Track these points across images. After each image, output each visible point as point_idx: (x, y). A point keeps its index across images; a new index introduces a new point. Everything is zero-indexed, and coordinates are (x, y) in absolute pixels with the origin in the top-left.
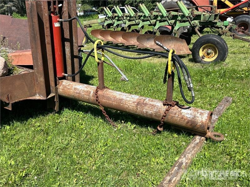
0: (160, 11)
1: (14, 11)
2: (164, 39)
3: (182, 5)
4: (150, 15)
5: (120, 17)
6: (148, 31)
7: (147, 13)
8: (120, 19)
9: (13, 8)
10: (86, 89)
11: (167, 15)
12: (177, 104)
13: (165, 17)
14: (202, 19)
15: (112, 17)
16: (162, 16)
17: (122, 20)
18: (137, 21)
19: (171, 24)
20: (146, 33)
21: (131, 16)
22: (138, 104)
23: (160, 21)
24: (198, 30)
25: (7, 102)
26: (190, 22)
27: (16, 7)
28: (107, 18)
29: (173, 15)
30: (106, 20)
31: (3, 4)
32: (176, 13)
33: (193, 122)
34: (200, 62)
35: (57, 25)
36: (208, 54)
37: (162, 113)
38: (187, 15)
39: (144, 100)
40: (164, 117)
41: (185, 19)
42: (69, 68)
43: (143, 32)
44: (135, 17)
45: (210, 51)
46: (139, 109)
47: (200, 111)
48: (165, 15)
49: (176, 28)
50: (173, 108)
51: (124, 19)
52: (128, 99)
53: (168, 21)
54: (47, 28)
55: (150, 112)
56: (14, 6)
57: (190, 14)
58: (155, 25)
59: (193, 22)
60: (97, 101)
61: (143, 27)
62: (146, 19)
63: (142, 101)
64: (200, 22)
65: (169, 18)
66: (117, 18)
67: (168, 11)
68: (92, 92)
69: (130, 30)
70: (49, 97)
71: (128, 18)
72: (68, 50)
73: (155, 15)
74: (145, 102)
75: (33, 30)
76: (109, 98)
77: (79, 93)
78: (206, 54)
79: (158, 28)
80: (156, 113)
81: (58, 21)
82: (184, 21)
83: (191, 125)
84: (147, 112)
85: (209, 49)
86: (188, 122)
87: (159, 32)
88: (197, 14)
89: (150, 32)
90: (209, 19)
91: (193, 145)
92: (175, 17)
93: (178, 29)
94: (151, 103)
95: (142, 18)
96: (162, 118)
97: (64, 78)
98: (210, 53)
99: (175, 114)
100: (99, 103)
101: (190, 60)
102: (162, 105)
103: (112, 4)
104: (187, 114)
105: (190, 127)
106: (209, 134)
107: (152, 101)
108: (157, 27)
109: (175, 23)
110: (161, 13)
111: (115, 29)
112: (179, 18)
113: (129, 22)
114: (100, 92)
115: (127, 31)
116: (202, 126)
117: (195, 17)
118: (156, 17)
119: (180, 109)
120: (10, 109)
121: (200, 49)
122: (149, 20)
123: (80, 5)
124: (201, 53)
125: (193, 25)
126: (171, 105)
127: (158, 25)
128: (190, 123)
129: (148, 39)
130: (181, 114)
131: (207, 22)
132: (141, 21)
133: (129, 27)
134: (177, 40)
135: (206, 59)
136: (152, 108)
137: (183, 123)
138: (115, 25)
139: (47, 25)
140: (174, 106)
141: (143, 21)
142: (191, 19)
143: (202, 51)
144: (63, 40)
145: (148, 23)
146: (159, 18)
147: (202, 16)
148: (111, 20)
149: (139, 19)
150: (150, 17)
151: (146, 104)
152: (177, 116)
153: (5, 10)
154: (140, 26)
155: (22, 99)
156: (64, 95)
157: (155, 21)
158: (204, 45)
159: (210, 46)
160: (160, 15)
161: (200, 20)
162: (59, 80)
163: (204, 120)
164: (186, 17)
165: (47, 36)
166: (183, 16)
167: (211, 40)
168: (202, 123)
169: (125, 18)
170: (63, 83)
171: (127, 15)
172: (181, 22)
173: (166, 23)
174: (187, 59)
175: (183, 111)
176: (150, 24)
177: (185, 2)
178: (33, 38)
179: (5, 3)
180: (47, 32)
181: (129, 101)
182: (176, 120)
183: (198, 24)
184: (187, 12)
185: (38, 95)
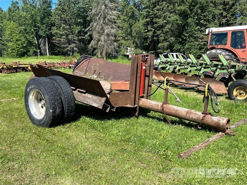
0: (204, 60)
1: (76, 51)
2: (207, 81)
3: (222, 58)
4: (197, 62)
5: (172, 63)
6: (194, 74)
7: (195, 61)
8: (171, 64)
9: (75, 49)
10: (156, 104)
11: (210, 64)
12: (210, 114)
13: (209, 65)
14: (237, 69)
15: (166, 62)
16: (206, 64)
17: (173, 65)
18: (186, 66)
19: (213, 70)
20: (193, 75)
21: (181, 62)
22: (187, 112)
23: (205, 68)
24: (233, 76)
25: (114, 106)
26: (227, 70)
27: (77, 47)
28: (161, 63)
29: (215, 64)
30: (160, 64)
31: (68, 45)
32: (217, 63)
33: (218, 124)
34: (233, 99)
35: (144, 68)
36: (240, 94)
37: (201, 118)
38: (225, 65)
39: (191, 111)
40: (202, 120)
41: (224, 67)
42: (146, 92)
43: (190, 75)
44: (185, 63)
45: (241, 92)
46: (187, 115)
47: (222, 118)
48: (208, 64)
49: (217, 73)
50: (207, 116)
51: (175, 65)
52: (182, 110)
53: (211, 68)
54: (139, 69)
55: (194, 117)
56: (76, 47)
57: (228, 64)
58: (200, 70)
59: (230, 70)
60: (163, 110)
61: (190, 71)
62: (193, 65)
63: (190, 111)
64: (235, 71)
65: (212, 66)
66: (169, 63)
67: (211, 61)
68: (160, 105)
69: (180, 73)
70: (135, 106)
71: (179, 64)
72: (147, 81)
73: (200, 63)
74: (191, 112)
75: (133, 70)
76: (170, 109)
77: (152, 106)
78: (239, 94)
79: (203, 73)
80: (198, 118)
81: (145, 66)
82: (223, 69)
83: (217, 125)
84: (192, 117)
85: (241, 90)
86: (215, 123)
87: (204, 75)
88: (233, 65)
89: (196, 75)
90: (242, 68)
91: (217, 135)
92: (216, 66)
93: (218, 74)
94: (195, 112)
95: (190, 64)
96: (201, 121)
97: (143, 97)
98: (242, 94)
99: (208, 119)
100: (164, 111)
101: (226, 98)
102: (201, 114)
103: (161, 49)
104: (215, 119)
105: (216, 126)
106: (227, 131)
107: (196, 112)
108: (201, 72)
109: (216, 70)
110: (205, 61)
111: (167, 72)
112: (219, 67)
113: (179, 66)
114: (164, 106)
115: (177, 74)
116: (223, 126)
117: (232, 66)
118: (201, 64)
119: (211, 116)
120: (114, 111)
121: (233, 90)
122: (196, 66)
123: (133, 49)
124: (235, 93)
125: (230, 72)
126: (206, 114)
127: (203, 70)
128: (216, 124)
129: (194, 80)
130: (212, 119)
131: (240, 71)
132: (189, 67)
133: (179, 70)
134: (217, 83)
135: (239, 98)
136: (195, 115)
137: (213, 124)
138: (167, 68)
139: (139, 67)
140: (208, 115)
141: (191, 67)
142: (228, 68)
143: (235, 92)
144: (146, 76)
145: (195, 68)
146: (204, 66)
147: (237, 66)
148: (165, 64)
149: (188, 65)
150: (196, 64)
151: (192, 113)
152: (209, 120)
153: (68, 49)
154: (188, 70)
155: (121, 106)
156: (142, 106)
157: (200, 67)
158: (237, 87)
159: (242, 88)
160: (205, 63)
161: (236, 69)
162: (141, 98)
163: (224, 122)
164: (225, 66)
165: (139, 73)
166: (222, 65)
167: (242, 84)
168: (223, 124)
169: (176, 63)
170: (143, 100)
171: (178, 61)
172: (220, 69)
173: (209, 69)
174: (225, 97)
175: (213, 117)
176: (196, 69)
177: (227, 54)
178: (132, 74)
179: (69, 45)
180: (139, 71)
181: (182, 111)
182: (209, 122)
183: (234, 72)
184: (225, 63)
185: (129, 105)
